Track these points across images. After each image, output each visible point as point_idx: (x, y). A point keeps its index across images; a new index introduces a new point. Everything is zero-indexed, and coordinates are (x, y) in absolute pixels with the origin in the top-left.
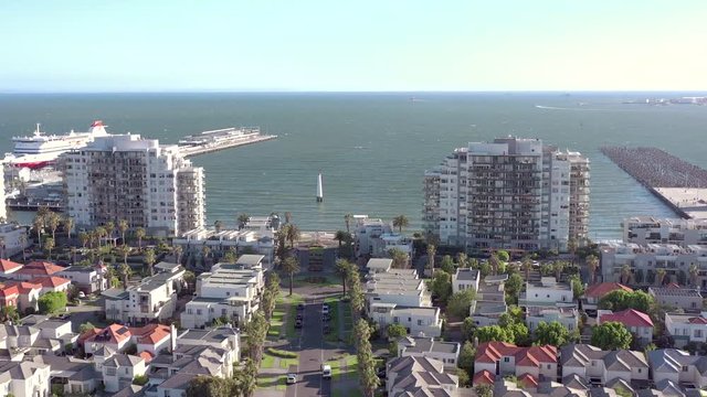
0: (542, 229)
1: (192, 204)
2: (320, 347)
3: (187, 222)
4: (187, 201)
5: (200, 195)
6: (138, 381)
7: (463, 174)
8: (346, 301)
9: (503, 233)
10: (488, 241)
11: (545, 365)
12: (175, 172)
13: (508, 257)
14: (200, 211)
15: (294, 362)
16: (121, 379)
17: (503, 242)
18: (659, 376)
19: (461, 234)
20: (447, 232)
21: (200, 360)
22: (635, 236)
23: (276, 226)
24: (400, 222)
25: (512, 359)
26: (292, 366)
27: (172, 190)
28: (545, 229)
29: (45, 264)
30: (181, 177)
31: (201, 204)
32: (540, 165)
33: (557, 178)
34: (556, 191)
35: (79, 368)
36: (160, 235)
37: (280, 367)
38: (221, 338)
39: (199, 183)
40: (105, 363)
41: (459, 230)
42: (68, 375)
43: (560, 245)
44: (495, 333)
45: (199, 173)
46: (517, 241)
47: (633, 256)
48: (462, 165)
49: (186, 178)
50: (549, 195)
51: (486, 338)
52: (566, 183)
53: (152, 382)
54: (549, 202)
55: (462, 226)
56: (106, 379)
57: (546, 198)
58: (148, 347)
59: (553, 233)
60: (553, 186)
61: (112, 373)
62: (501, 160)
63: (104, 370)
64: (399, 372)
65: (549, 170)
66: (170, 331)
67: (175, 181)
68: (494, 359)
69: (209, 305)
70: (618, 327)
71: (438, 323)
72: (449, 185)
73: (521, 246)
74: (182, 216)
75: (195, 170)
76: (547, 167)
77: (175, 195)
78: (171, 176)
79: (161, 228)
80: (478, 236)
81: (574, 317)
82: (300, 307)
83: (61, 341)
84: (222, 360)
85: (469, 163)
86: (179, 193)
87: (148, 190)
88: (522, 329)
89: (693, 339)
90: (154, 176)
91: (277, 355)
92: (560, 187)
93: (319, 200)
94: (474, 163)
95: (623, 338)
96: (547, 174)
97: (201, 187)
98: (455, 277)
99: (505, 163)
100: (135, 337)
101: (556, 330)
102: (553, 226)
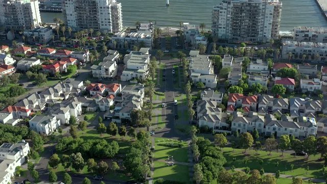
0: (260, 33)
1: (117, 18)
2: (172, 91)
3: (116, 26)
4: (116, 18)
5: (120, 15)
6: (111, 108)
7: (229, 9)
8: (181, 67)
9: (244, 34)
10: (238, 37)
11: (252, 103)
12: (110, 6)
13: (245, 45)
14: (120, 21)
15: (164, 97)
16: (106, 107)
17: (244, 38)
18: (291, 109)
19: (228, 34)
20: (221, 32)
21: (133, 101)
22: (298, 35)
23: (151, 29)
24: (202, 26)
25: (241, 100)
26: (163, 99)
27: (109, 13)
28: (261, 33)
29: (65, 51)
30: (112, 8)
31: (121, 18)
32: (261, 7)
33: (268, 12)
34: (267, 17)
35: (90, 102)
36: (105, 32)
37: (159, 100)
38: (138, 90)
39: (120, 10)
40: (100, 101)
41: (226, 32)
42: (87, 105)
43: (267, 39)
44: (236, 89)
45: (119, 5)
46: (250, 38)
47: (294, 48)
48: (229, 6)
49: (114, 8)
50: (264, 19)
51: (233, 92)
52: (271, 14)
53: (116, 108)
54: (264, 22)
55: (227, 31)
56: (100, 107)
57: (263, 20)
58: (112, 93)
59: (264, 34)
60: (266, 15)
61: (102, 105)
62: (245, 4)
63: (99, 104)
64: (201, 106)
65: (265, 9)
66: (119, 86)
67: (110, 10)
68: (235, 101)
69: (131, 73)
70: (281, 87)
71: (216, 82)
72: (223, 13)
73: (251, 40)
74: (113, 24)
75: (118, 5)
76: (264, 7)
77: (110, 15)
78: (108, 8)
79: (105, 29)
80: (234, 35)
81: (266, 81)
82: (164, 70)
83: (80, 89)
84: (139, 100)
85: (232, 5)
86: (112, 15)
87: (99, 14)
88: (246, 86)
89: (309, 90)
90: (101, 8)
91: (157, 94)
92: (269, 16)
93: (167, 5)
94: (234, 5)
95: (282, 91)
96: (264, 11)
97: (120, 11)
98: (223, 60)
99: (247, 6)
100: (107, 89)
101: (259, 87)
102: (265, 31)
